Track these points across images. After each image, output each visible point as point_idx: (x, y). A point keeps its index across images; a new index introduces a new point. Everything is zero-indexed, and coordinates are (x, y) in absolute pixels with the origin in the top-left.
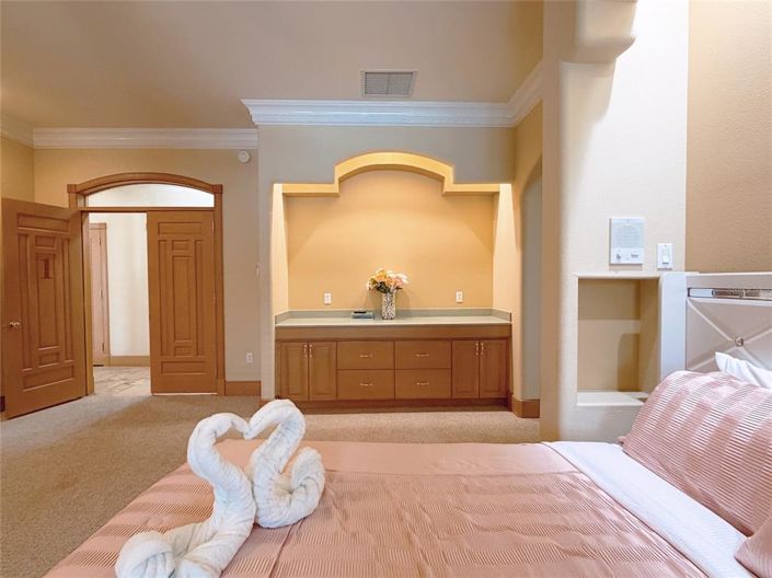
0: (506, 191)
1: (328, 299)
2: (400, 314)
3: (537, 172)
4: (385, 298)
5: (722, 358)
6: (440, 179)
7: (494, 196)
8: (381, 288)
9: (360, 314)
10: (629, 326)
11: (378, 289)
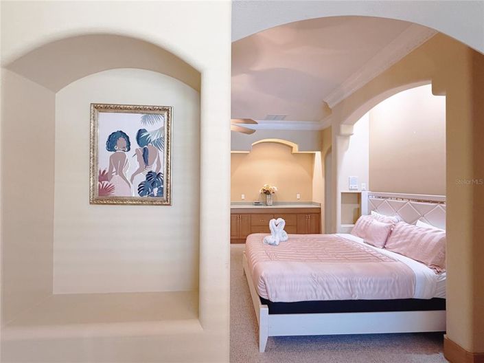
0: (318, 155)
1: (243, 197)
2: (274, 203)
3: (330, 151)
4: (268, 197)
5: (372, 212)
6: (292, 147)
7: (313, 155)
8: (267, 192)
9: (257, 204)
10: (356, 206)
11: (265, 193)
